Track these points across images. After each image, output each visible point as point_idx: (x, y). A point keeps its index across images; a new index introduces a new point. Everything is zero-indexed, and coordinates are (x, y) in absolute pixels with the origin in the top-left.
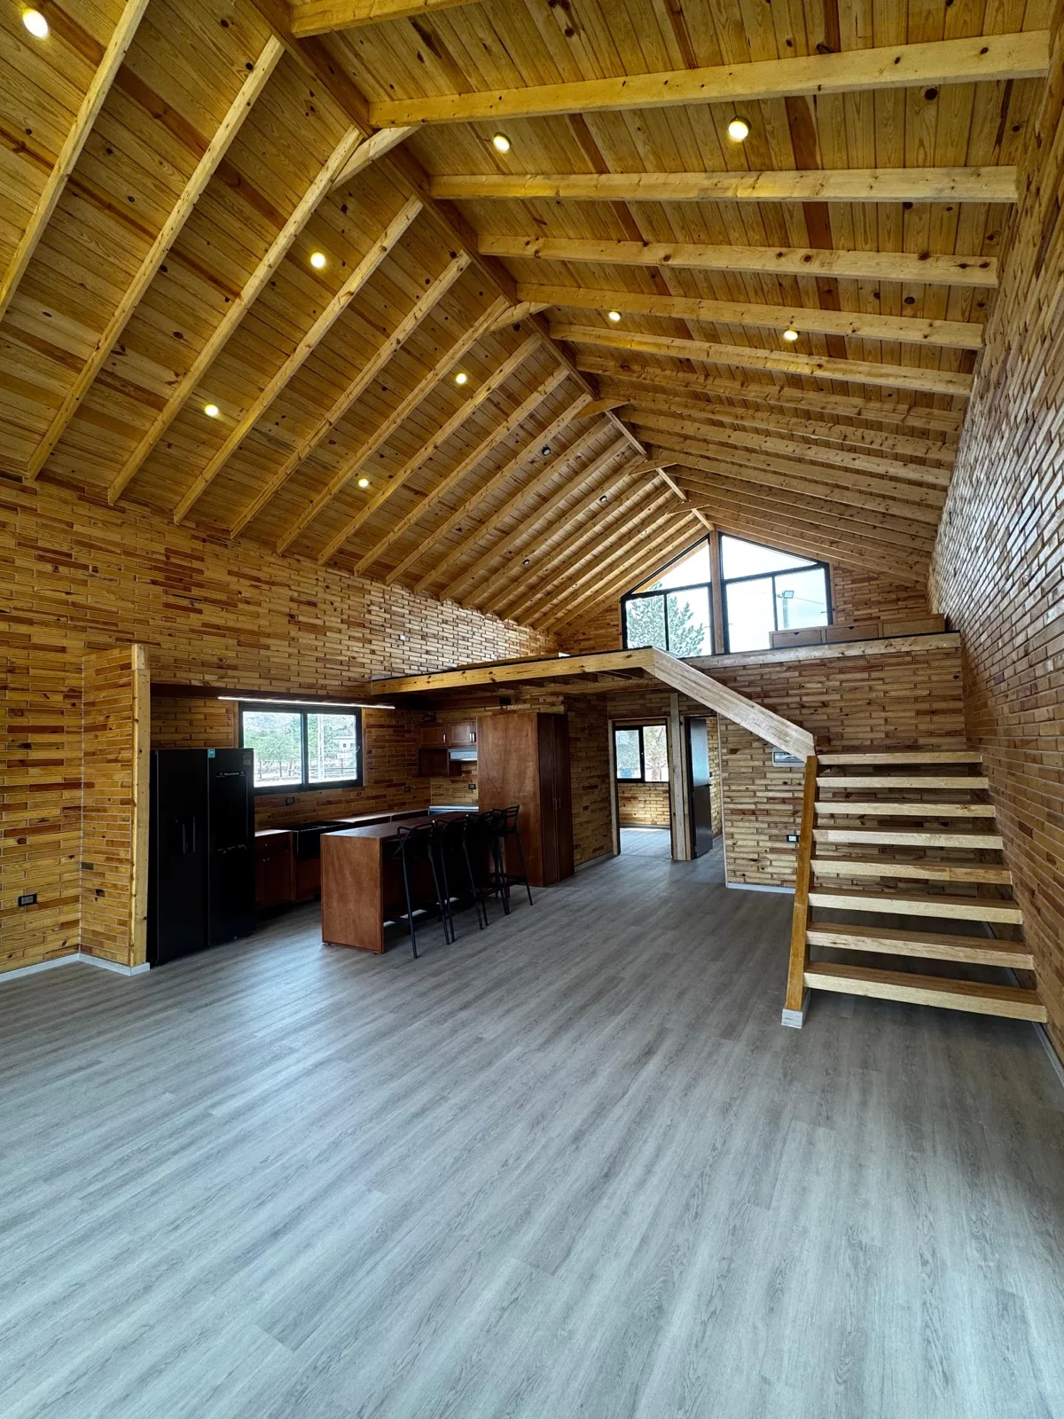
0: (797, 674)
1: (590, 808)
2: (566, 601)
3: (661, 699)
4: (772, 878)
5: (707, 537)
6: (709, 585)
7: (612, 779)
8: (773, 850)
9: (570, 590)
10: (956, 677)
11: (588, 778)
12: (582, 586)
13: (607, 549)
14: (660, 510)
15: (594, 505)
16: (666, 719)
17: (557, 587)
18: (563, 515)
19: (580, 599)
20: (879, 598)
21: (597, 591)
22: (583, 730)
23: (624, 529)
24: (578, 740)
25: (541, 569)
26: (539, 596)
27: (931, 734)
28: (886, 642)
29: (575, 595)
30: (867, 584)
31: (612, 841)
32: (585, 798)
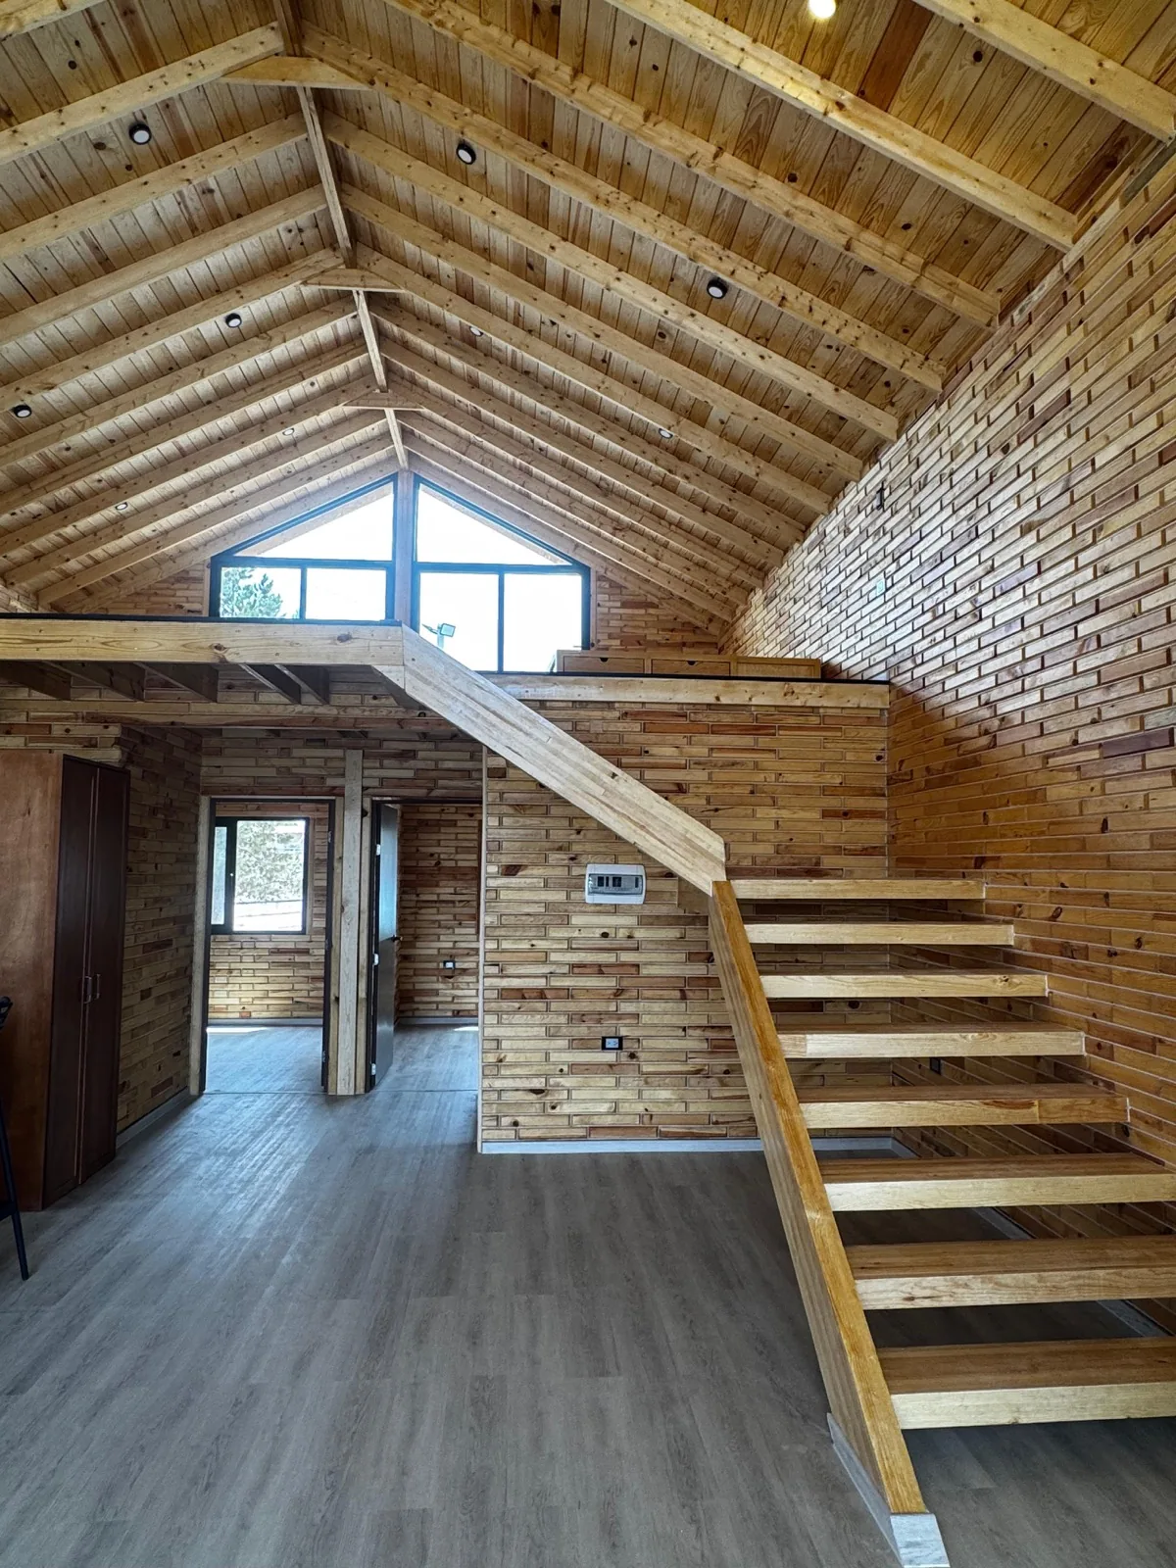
0: (637, 727)
1: (155, 994)
2: (95, 535)
3: (327, 759)
4: (570, 1126)
5: (394, 478)
6: (388, 567)
7: (200, 925)
8: (574, 1068)
9: (110, 512)
10: (879, 758)
11: (154, 923)
12: (138, 511)
13: (210, 442)
14: (332, 393)
15: (211, 327)
16: (332, 804)
17: (81, 497)
18: (137, 322)
19: (126, 541)
20: (658, 638)
21: (166, 532)
22: (154, 811)
23: (254, 410)
24: (143, 833)
25: (58, 437)
26: (34, 507)
27: (838, 850)
28: (786, 686)
29: (118, 526)
30: (642, 611)
31: (187, 1066)
32: (145, 972)
